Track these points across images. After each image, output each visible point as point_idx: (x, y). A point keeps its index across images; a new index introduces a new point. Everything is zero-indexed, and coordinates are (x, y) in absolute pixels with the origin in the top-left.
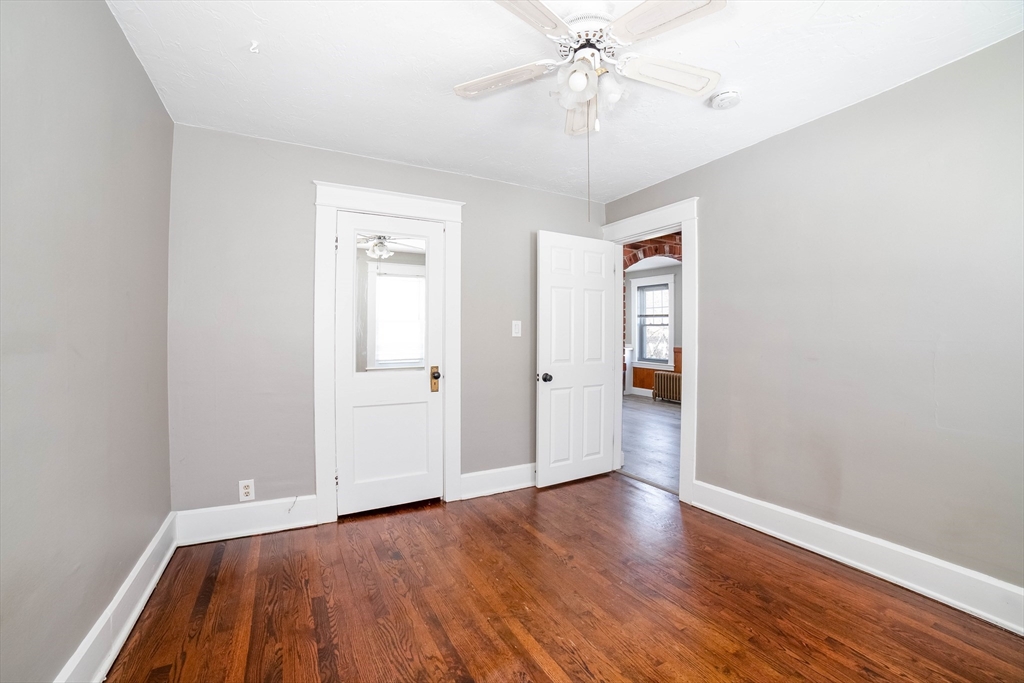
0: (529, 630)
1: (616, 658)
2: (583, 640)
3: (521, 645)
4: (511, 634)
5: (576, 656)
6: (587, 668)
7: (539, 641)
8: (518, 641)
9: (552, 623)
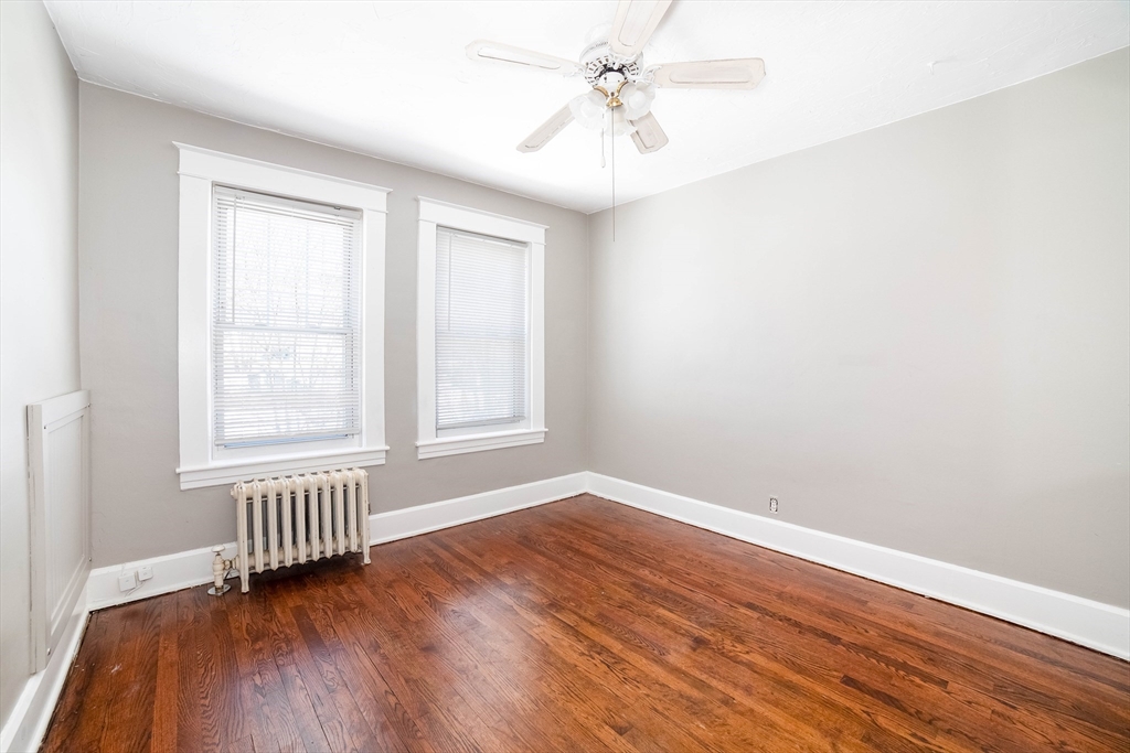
0: (681, 696)
1: (582, 679)
2: (619, 694)
3: (679, 678)
4: (697, 688)
5: (621, 676)
6: (608, 667)
7: (663, 685)
8: (685, 682)
9: (660, 708)
